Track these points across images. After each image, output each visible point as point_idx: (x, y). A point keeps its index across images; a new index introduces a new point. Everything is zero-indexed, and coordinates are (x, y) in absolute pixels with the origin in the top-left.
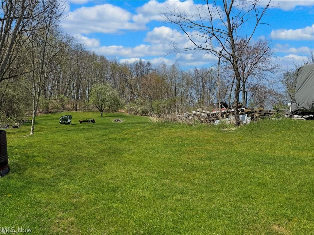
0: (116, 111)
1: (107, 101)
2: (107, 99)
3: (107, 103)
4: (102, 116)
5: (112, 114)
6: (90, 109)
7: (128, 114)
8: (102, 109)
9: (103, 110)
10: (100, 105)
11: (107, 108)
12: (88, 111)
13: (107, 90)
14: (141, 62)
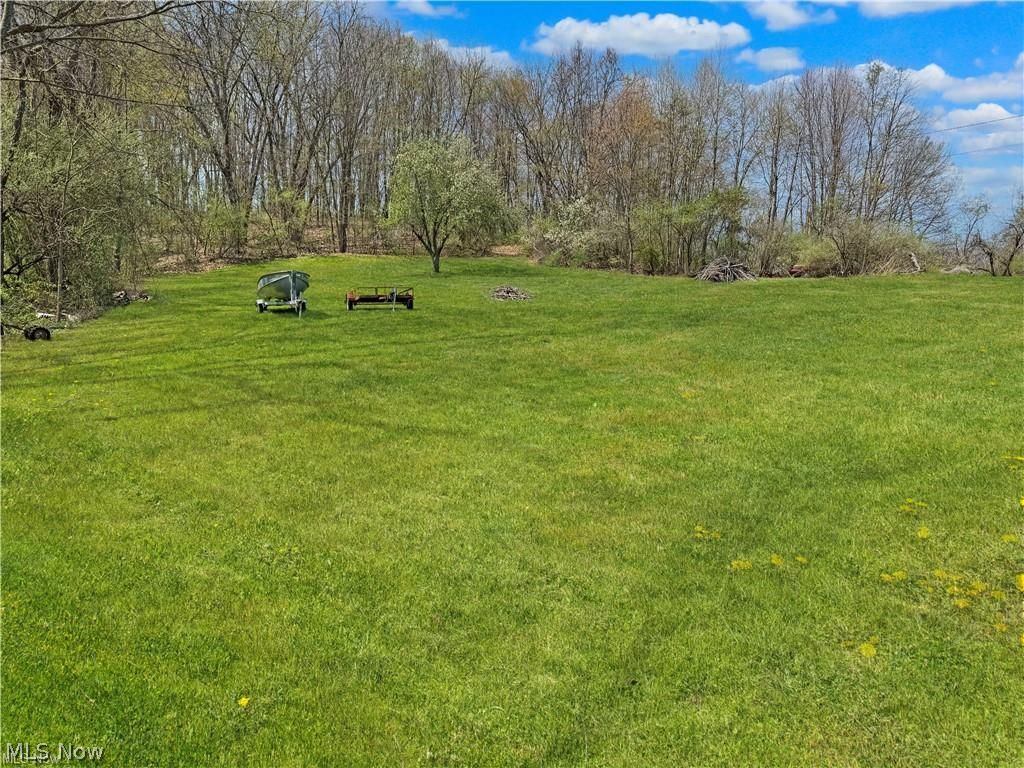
0: (486, 253)
1: (455, 212)
2: (455, 203)
3: (455, 220)
4: (437, 269)
5: (473, 262)
6: (392, 246)
7: (532, 262)
8: (438, 245)
9: (441, 249)
10: (431, 228)
11: (454, 239)
12: (387, 254)
13: (456, 163)
14: (580, 51)
